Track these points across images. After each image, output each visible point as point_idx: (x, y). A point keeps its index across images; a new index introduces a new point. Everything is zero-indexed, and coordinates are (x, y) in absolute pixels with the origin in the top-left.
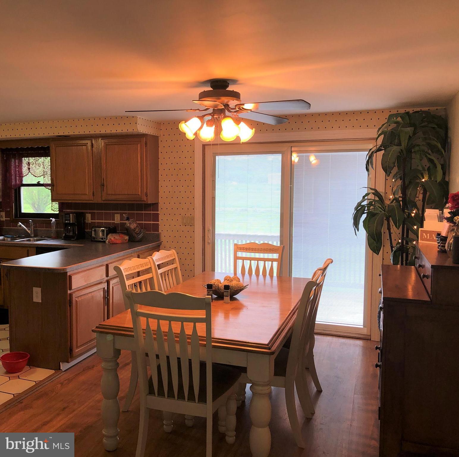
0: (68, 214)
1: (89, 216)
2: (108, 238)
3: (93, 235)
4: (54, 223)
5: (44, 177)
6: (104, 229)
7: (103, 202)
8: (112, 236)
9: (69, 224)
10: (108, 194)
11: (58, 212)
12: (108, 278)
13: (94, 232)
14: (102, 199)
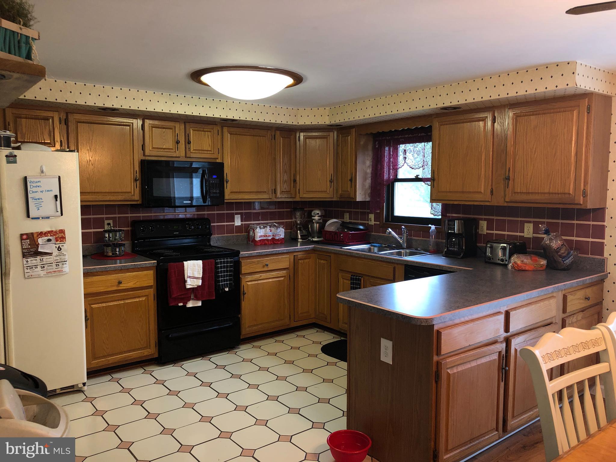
0: (453, 220)
1: (484, 224)
2: (512, 261)
3: (488, 254)
4: (432, 231)
5: (423, 169)
6: (505, 245)
7: (506, 204)
8: (518, 257)
9: (454, 235)
10: (515, 193)
11: (440, 217)
12: (509, 334)
13: (490, 249)
14: (505, 200)
